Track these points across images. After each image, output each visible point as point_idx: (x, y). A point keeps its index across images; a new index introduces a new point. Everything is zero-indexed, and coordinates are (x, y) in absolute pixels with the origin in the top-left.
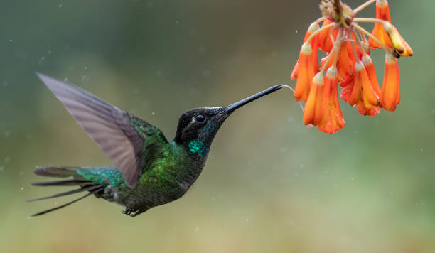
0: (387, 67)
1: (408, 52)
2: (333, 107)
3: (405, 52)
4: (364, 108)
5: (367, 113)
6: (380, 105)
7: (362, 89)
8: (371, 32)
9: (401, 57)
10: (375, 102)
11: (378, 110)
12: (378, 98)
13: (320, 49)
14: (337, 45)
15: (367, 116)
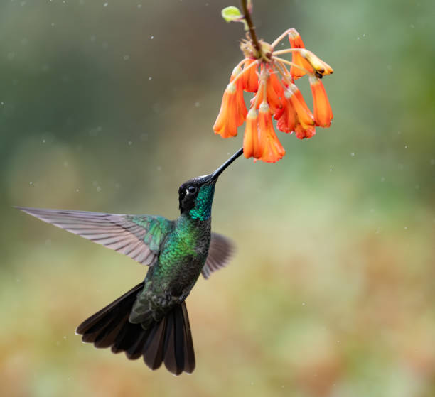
0: (314, 89)
1: (328, 70)
2: (271, 139)
3: (326, 71)
4: (302, 130)
6: (316, 124)
7: (296, 114)
9: (324, 77)
10: (311, 122)
11: (314, 131)
12: (313, 117)
13: (245, 91)
15: (305, 139)
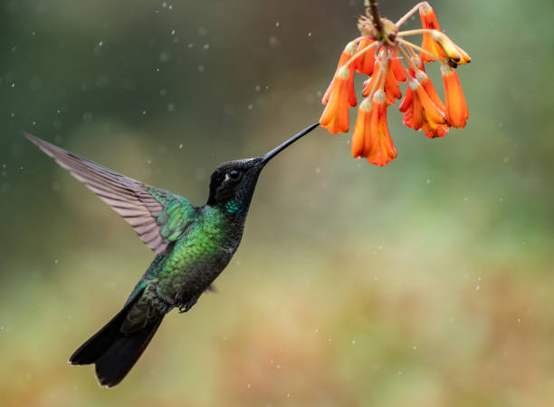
0: (446, 80)
1: (464, 58)
2: (382, 136)
3: (462, 60)
4: (431, 130)
5: (435, 134)
6: (448, 123)
7: (423, 109)
8: (420, 45)
10: (442, 120)
11: (446, 129)
12: (444, 115)
14: (384, 66)
